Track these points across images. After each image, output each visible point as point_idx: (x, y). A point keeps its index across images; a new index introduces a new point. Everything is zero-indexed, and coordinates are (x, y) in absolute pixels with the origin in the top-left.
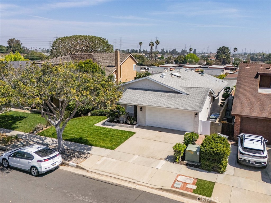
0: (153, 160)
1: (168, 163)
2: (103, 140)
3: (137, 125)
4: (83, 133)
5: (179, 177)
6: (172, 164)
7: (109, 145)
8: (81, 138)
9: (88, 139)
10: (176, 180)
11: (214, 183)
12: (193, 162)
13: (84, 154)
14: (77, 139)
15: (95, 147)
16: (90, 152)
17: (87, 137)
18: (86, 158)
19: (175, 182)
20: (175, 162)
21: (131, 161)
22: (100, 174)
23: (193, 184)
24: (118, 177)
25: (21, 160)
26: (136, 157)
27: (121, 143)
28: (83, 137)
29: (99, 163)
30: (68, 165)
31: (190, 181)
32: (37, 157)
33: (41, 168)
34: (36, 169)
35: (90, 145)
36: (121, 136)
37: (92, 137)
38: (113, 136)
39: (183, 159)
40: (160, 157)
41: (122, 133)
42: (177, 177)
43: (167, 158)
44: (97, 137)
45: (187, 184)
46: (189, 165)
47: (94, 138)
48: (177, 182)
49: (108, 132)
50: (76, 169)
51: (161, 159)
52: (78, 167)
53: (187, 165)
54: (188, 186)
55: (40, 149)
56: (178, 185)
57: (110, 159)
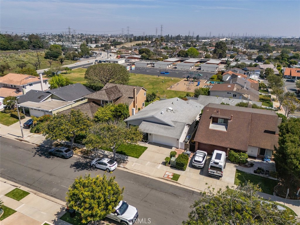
0: (156, 164)
1: (163, 165)
2: (132, 152)
3: (148, 142)
4: (122, 148)
5: (167, 172)
6: (164, 166)
7: (135, 156)
8: (121, 151)
9: (125, 152)
10: (165, 174)
11: (180, 175)
12: (173, 165)
13: (125, 161)
14: (120, 152)
15: (129, 157)
16: (128, 160)
17: (124, 151)
18: (126, 163)
19: (164, 175)
20: (165, 165)
21: (146, 165)
22: (134, 171)
23: (172, 176)
24: (142, 172)
25: (101, 165)
26: (149, 162)
27: (141, 154)
28: (122, 150)
29: (133, 165)
30: (120, 166)
31: (171, 174)
32: (109, 165)
33: (111, 169)
34: (109, 169)
35: (127, 155)
36: (141, 150)
37: (127, 151)
38: (136, 150)
39: (169, 164)
40: (159, 163)
41: (141, 148)
42: (166, 172)
43: (162, 163)
44: (129, 151)
45: (169, 175)
46: (172, 167)
47: (128, 151)
48: (165, 175)
49: (134, 147)
50: (124, 169)
51: (160, 164)
52: (124, 168)
53: (171, 167)
54: (170, 177)
55: (109, 161)
56: (166, 176)
57: (137, 164)
